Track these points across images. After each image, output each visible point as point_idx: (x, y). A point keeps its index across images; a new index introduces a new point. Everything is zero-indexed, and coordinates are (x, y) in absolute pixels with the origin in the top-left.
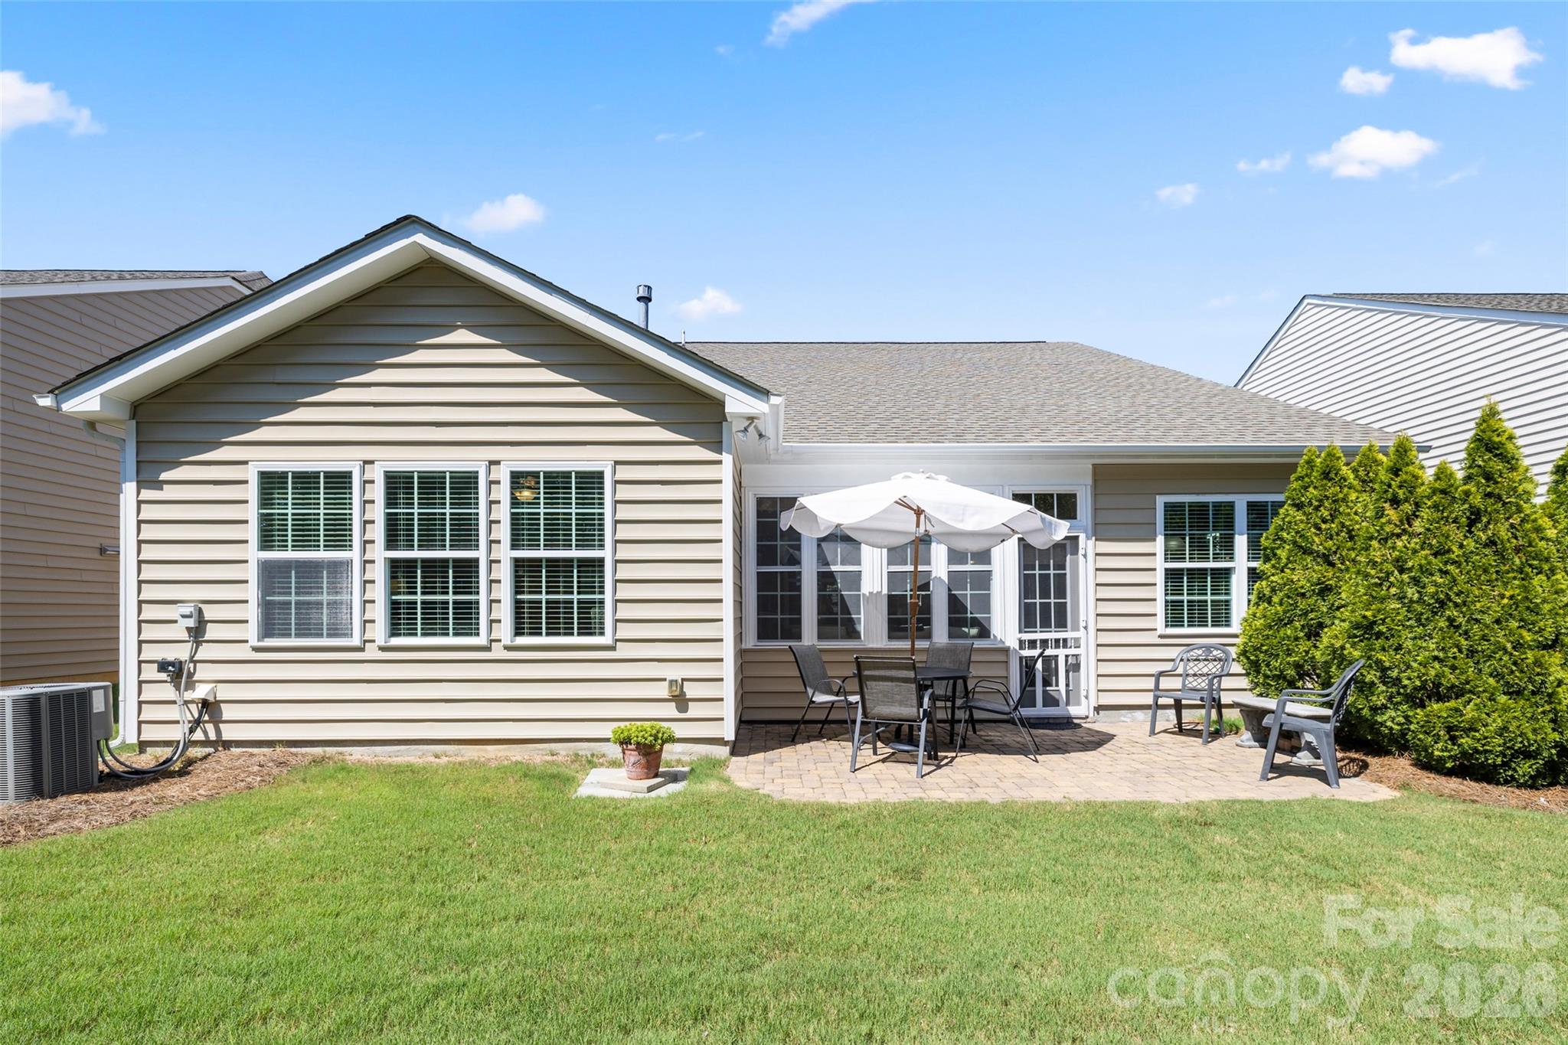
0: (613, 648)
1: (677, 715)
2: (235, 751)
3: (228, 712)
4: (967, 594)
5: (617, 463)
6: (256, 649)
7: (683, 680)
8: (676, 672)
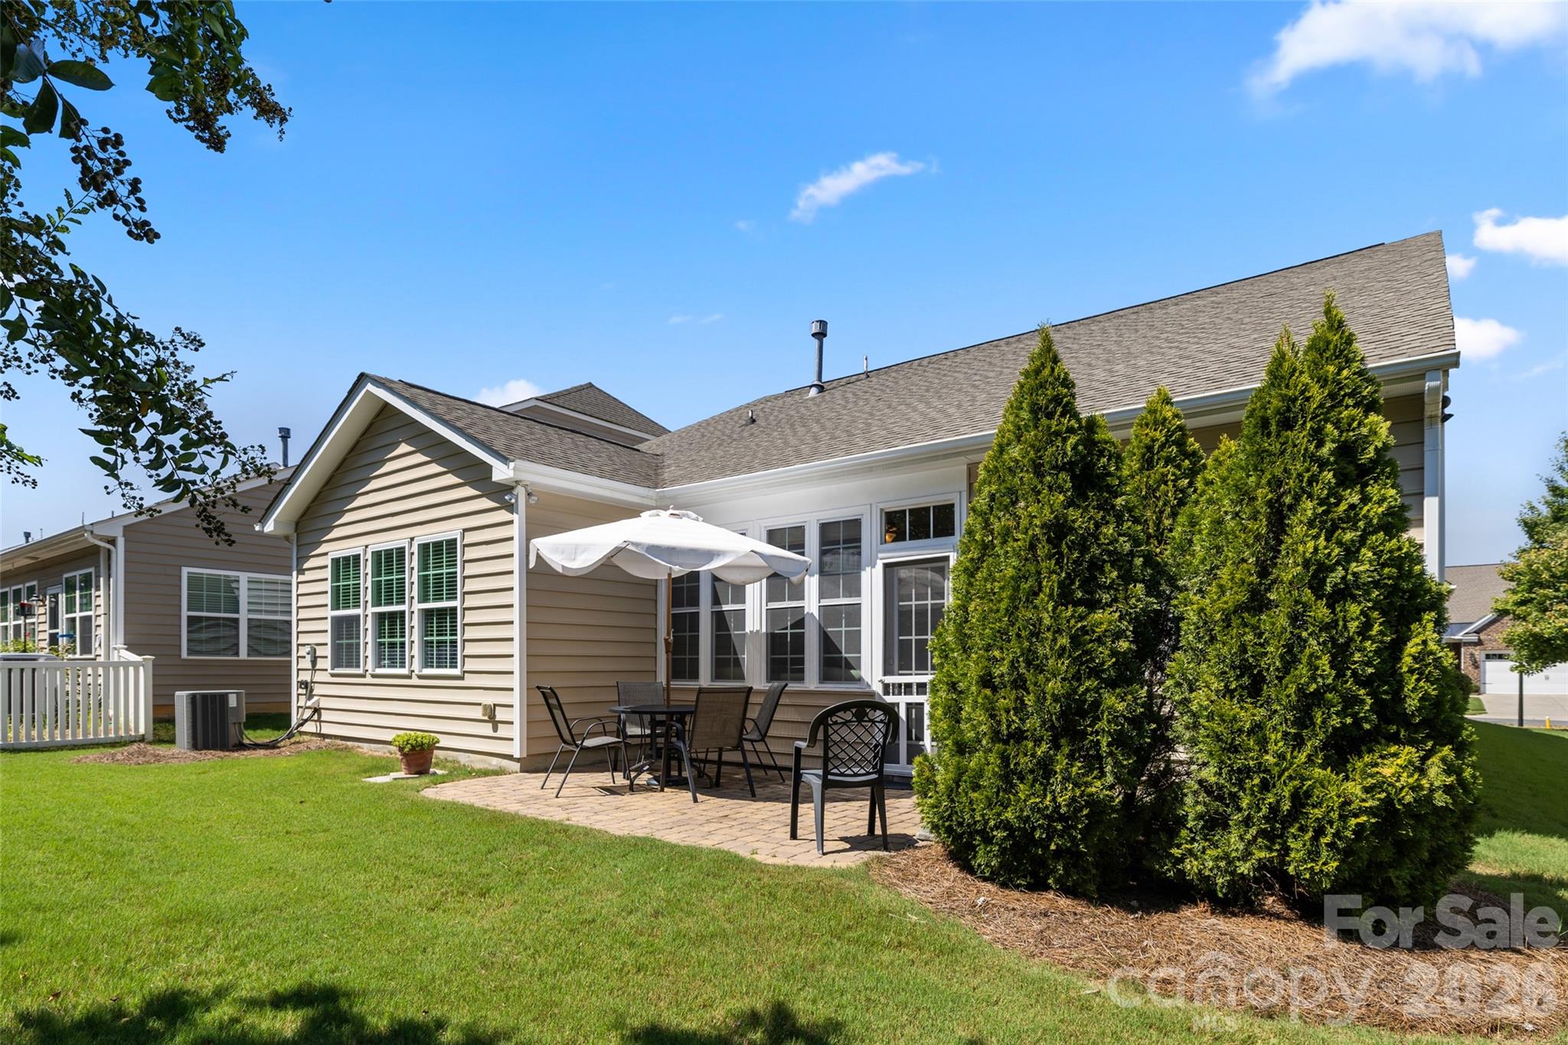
0: (462, 678)
1: (491, 733)
2: (327, 740)
3: (325, 715)
4: (840, 631)
5: (465, 530)
6: (333, 675)
7: (495, 705)
8: (489, 699)
